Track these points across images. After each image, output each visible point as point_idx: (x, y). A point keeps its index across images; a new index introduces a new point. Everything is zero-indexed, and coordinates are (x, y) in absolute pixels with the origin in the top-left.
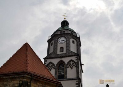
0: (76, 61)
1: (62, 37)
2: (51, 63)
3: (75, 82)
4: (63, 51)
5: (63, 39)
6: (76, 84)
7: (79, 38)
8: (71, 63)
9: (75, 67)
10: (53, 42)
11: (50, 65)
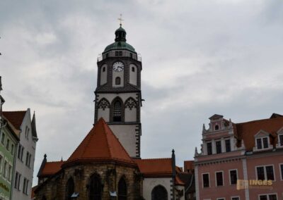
0: (137, 100)
1: (118, 61)
2: (104, 99)
3: (134, 127)
4: (119, 84)
5: (120, 64)
6: (136, 130)
7: (140, 63)
8: (131, 102)
9: (136, 107)
10: (105, 66)
11: (104, 102)
